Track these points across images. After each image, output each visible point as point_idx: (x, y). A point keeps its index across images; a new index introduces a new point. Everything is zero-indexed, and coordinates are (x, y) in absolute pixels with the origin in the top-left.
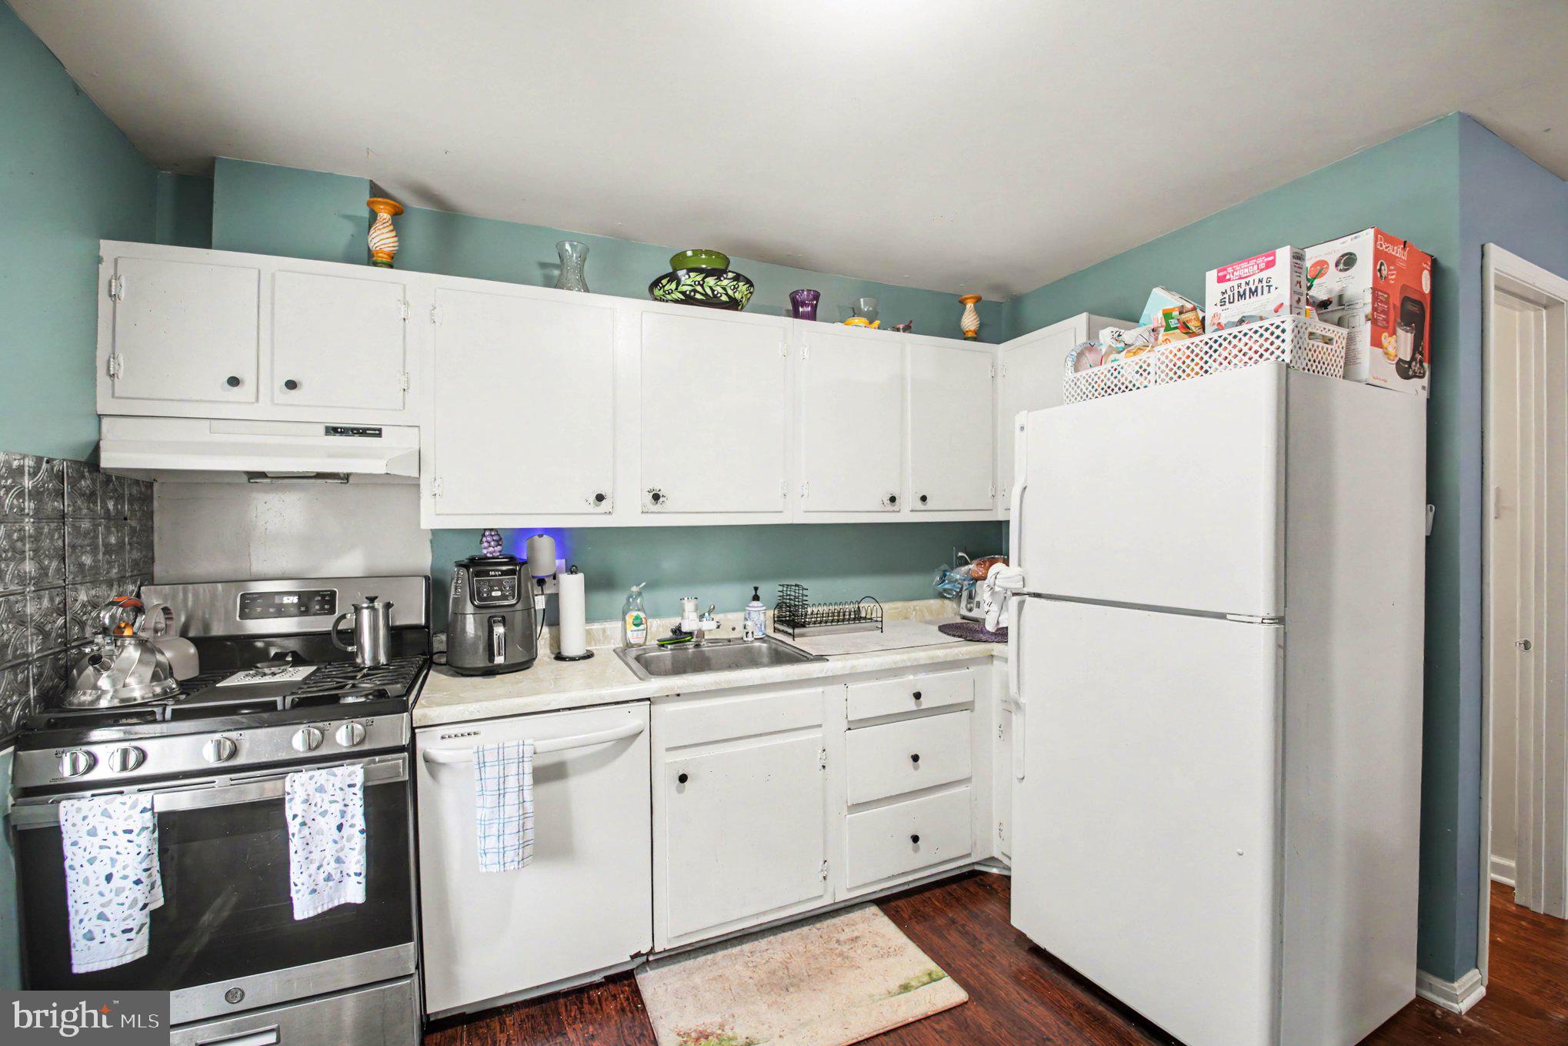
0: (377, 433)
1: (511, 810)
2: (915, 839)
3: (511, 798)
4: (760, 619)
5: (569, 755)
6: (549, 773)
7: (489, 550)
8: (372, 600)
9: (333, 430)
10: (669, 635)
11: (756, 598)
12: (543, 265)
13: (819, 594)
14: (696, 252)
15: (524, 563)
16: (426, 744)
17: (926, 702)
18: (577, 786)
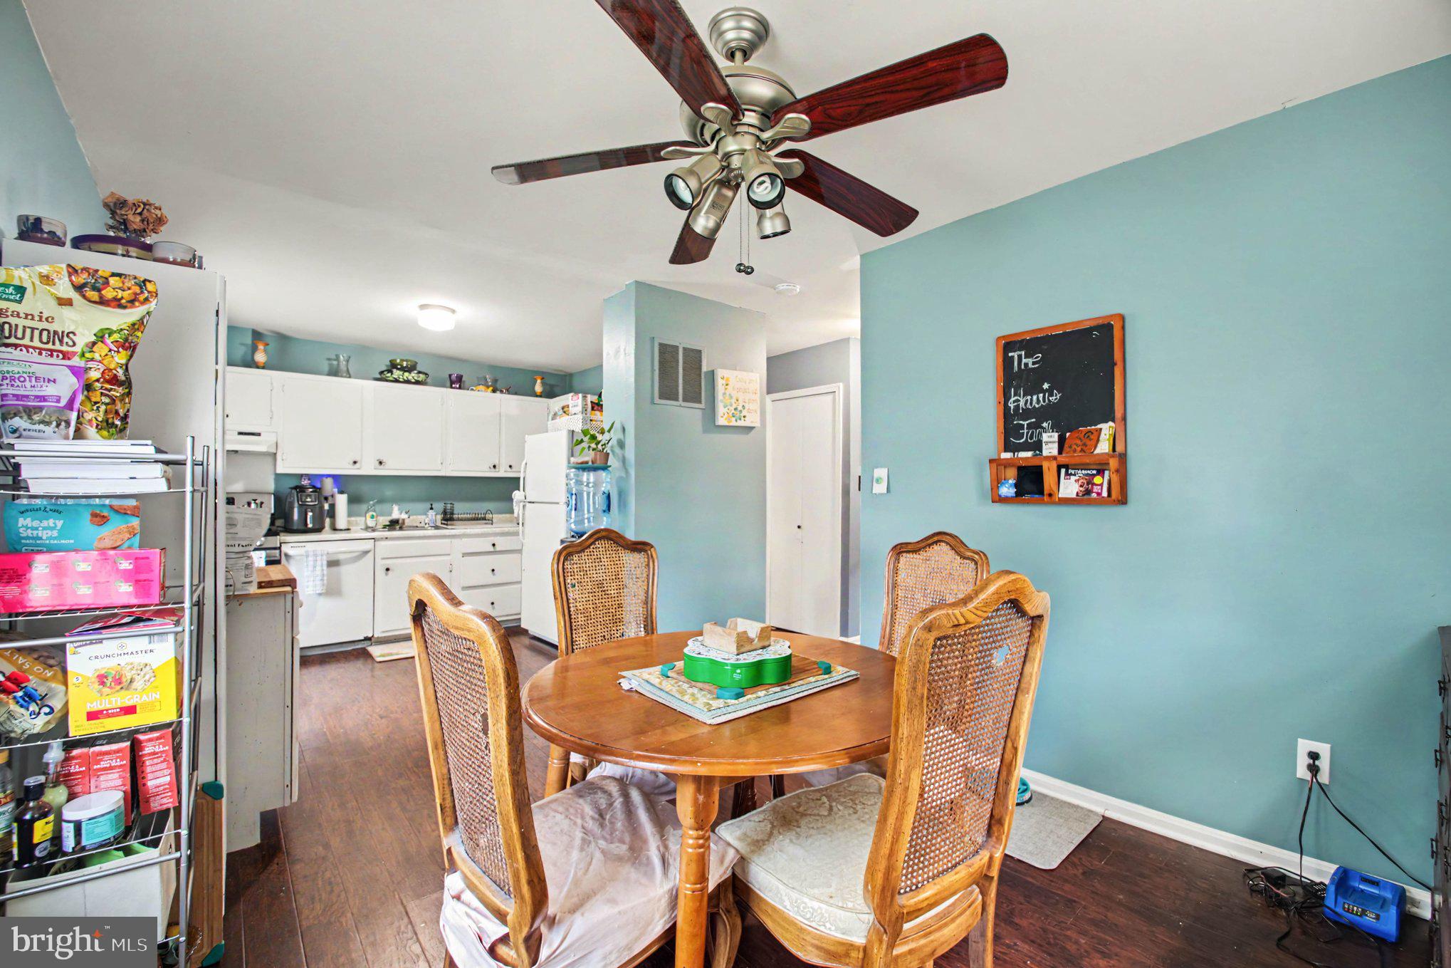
0: (259, 434)
1: (318, 572)
2: (493, 603)
3: (318, 568)
4: (434, 516)
5: (341, 557)
6: (333, 563)
7: (305, 482)
8: (255, 500)
9: (240, 433)
10: (388, 523)
11: (432, 509)
12: (329, 359)
13: (460, 508)
14: (402, 360)
15: (320, 489)
16: (285, 548)
17: (498, 548)
18: (345, 570)
